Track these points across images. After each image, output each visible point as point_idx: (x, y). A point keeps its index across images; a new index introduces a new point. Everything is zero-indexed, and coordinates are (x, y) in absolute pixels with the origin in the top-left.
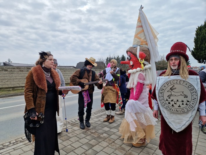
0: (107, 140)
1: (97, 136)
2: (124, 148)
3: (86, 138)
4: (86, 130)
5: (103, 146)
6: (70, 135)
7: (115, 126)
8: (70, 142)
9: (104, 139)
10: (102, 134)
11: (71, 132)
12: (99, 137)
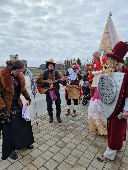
0: (73, 131)
1: (65, 129)
2: (89, 139)
3: (55, 130)
4: (54, 123)
5: (71, 137)
6: (41, 128)
7: (79, 119)
8: (41, 134)
9: (71, 131)
10: (69, 126)
11: (41, 125)
12: (66, 129)
